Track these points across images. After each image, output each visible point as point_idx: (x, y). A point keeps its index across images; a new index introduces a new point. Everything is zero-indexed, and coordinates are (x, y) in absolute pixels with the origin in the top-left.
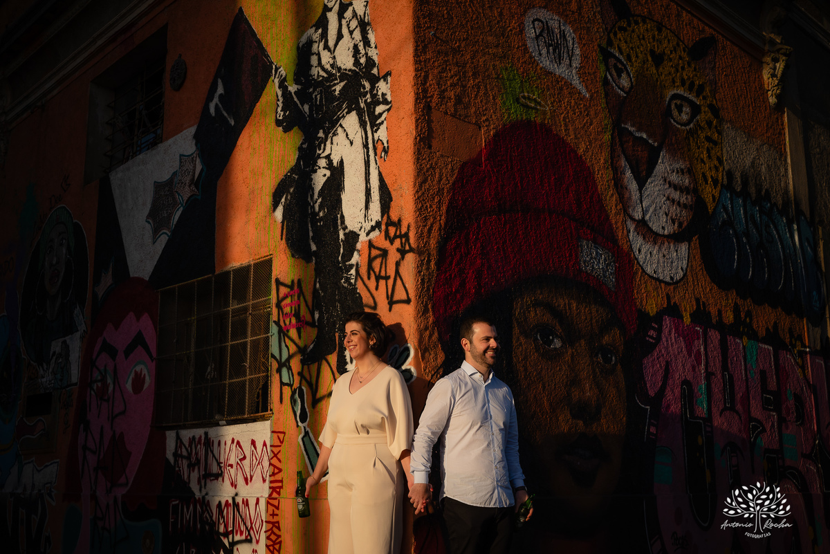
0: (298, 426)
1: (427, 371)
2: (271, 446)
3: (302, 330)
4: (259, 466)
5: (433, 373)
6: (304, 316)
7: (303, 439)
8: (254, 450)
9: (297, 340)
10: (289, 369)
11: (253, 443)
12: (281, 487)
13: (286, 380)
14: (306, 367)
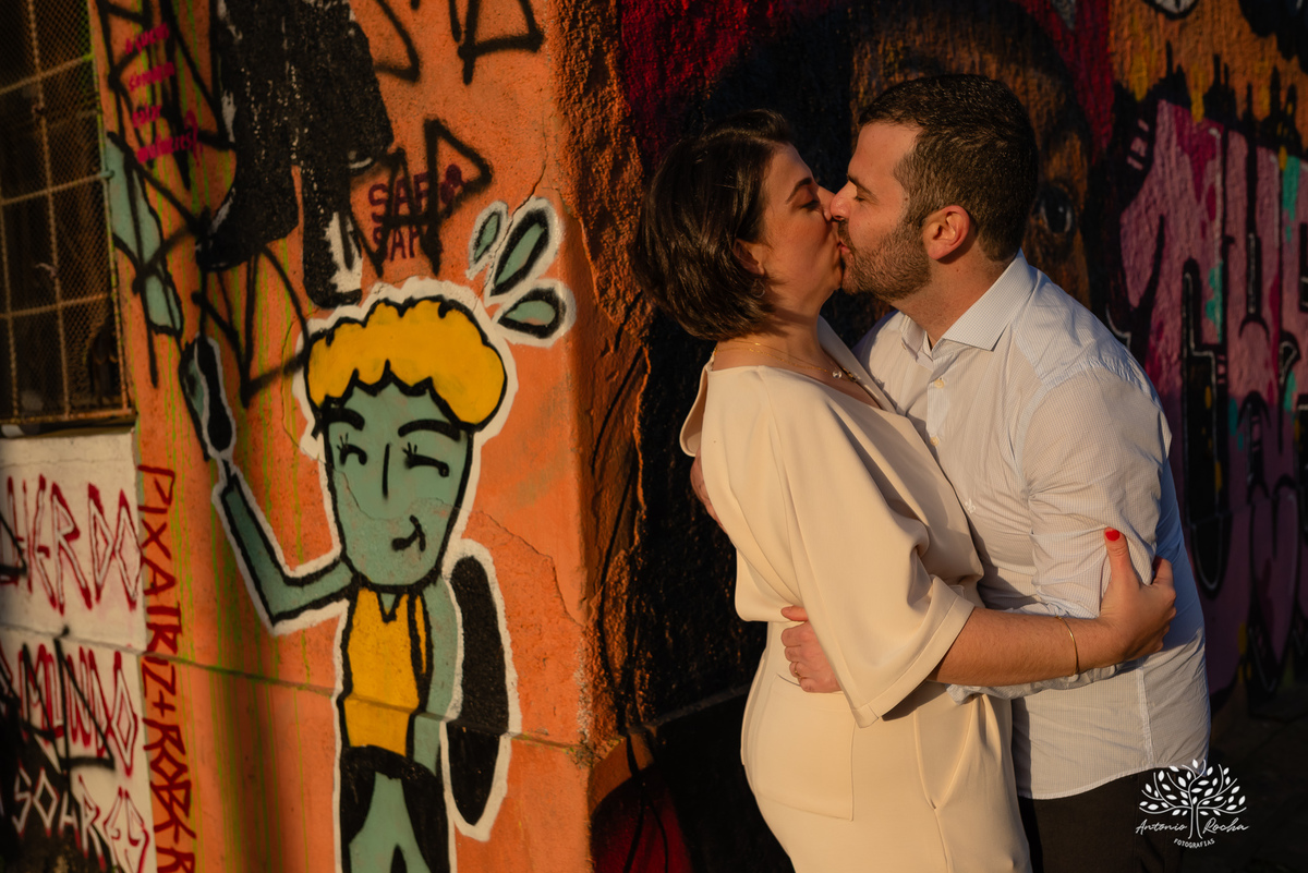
0: (207, 457)
1: (612, 292)
2: (141, 508)
3: (191, 160)
4: (114, 562)
5: (630, 298)
6: (191, 115)
7: (223, 496)
8: (99, 516)
9: (179, 192)
10: (167, 282)
11: (93, 493)
12: (177, 629)
13: (160, 316)
14: (212, 277)
